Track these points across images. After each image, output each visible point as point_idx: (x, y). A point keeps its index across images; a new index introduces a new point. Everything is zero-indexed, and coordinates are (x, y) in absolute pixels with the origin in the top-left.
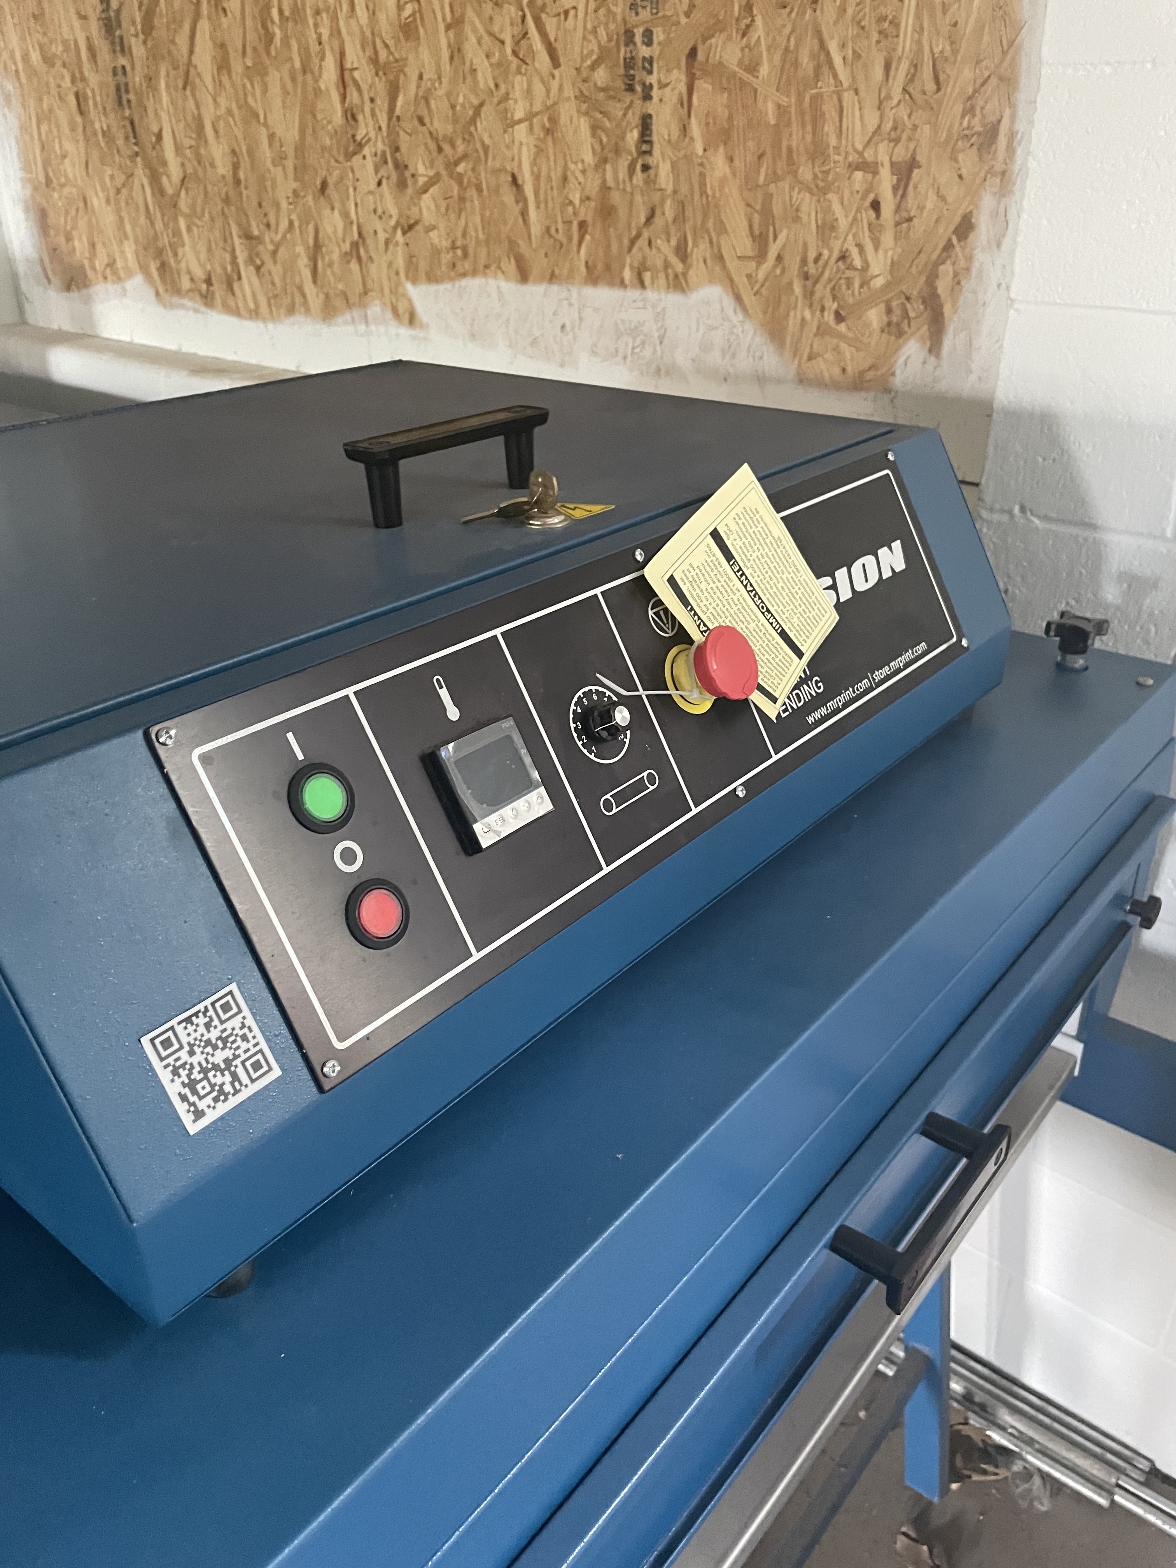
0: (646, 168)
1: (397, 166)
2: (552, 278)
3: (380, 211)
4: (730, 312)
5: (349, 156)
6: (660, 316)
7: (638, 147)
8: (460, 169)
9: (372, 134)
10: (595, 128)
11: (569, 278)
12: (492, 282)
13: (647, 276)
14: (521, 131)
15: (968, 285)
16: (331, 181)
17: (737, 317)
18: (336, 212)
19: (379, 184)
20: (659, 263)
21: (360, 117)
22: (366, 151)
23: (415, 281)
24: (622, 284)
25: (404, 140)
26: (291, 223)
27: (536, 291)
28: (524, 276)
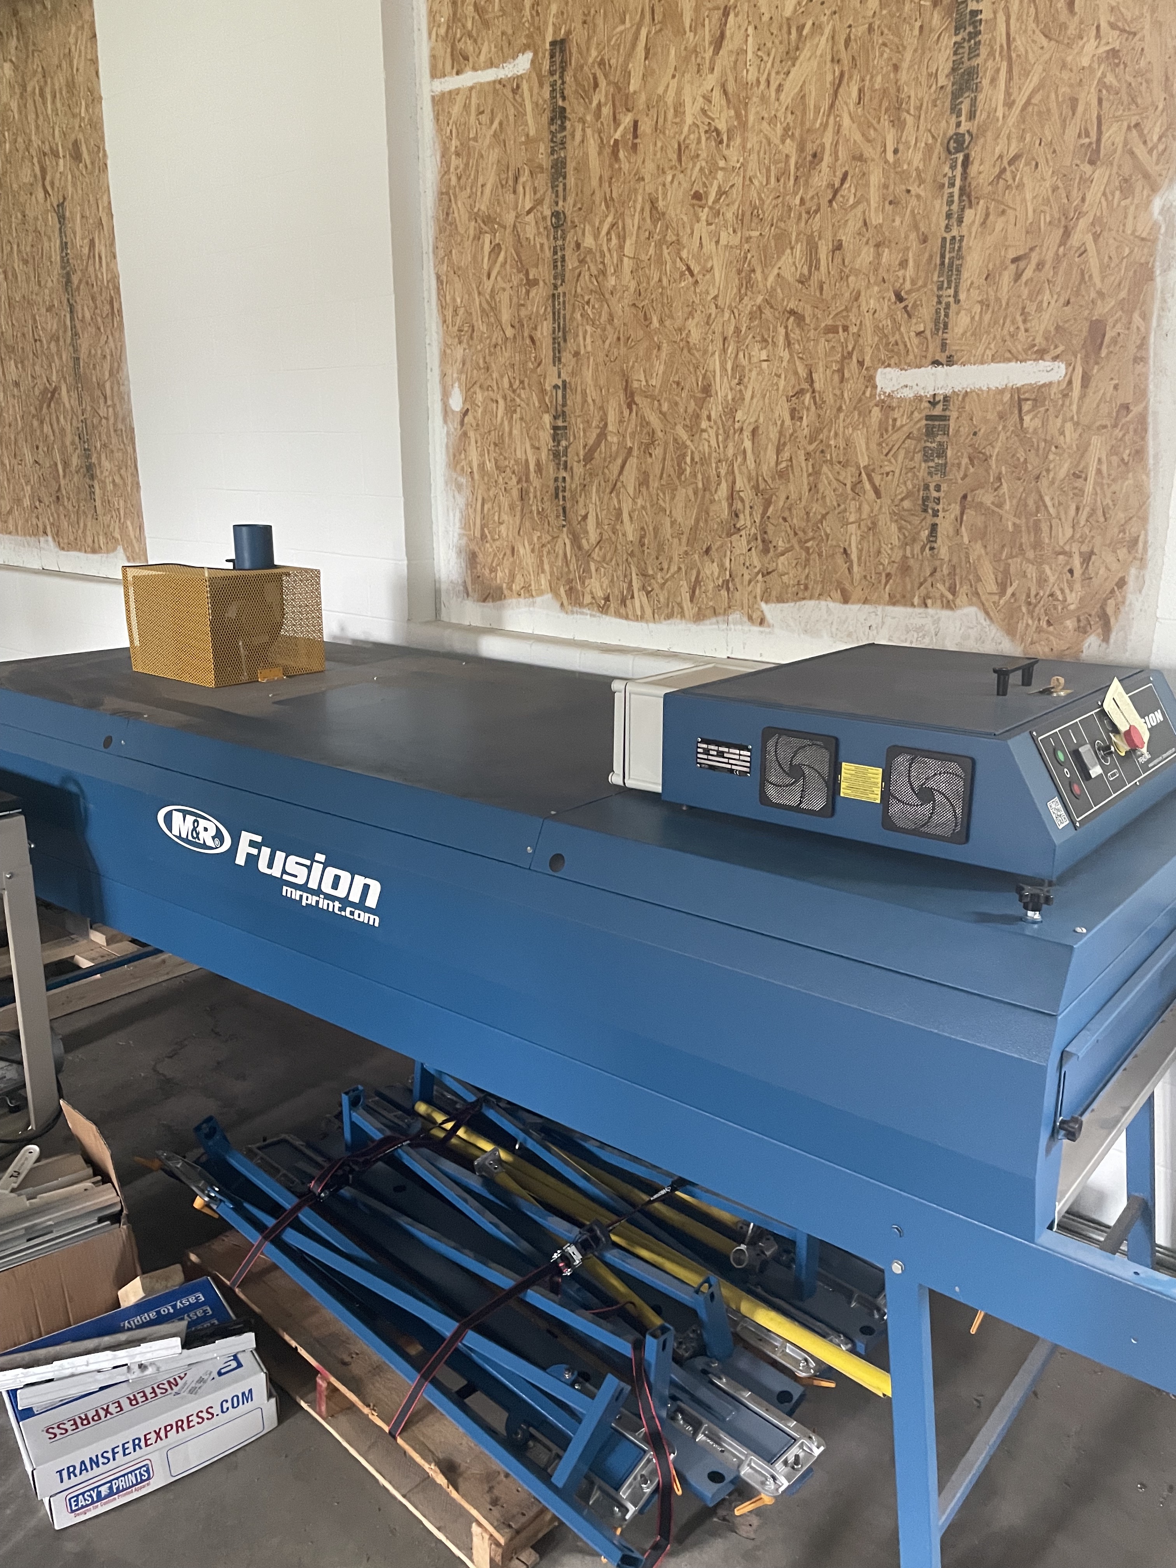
0: (932, 549)
1: (763, 541)
2: (866, 601)
3: (747, 564)
4: (982, 621)
5: (730, 535)
6: (937, 622)
7: (927, 538)
8: (809, 544)
9: (748, 524)
10: (900, 529)
11: (878, 602)
12: (823, 603)
13: (929, 602)
14: (852, 528)
15: (1124, 609)
16: (714, 548)
17: (986, 623)
18: (715, 564)
19: (750, 550)
20: (938, 595)
21: (741, 516)
22: (743, 533)
23: (767, 602)
24: (913, 605)
25: (770, 529)
26: (680, 569)
27: (853, 610)
28: (846, 600)
